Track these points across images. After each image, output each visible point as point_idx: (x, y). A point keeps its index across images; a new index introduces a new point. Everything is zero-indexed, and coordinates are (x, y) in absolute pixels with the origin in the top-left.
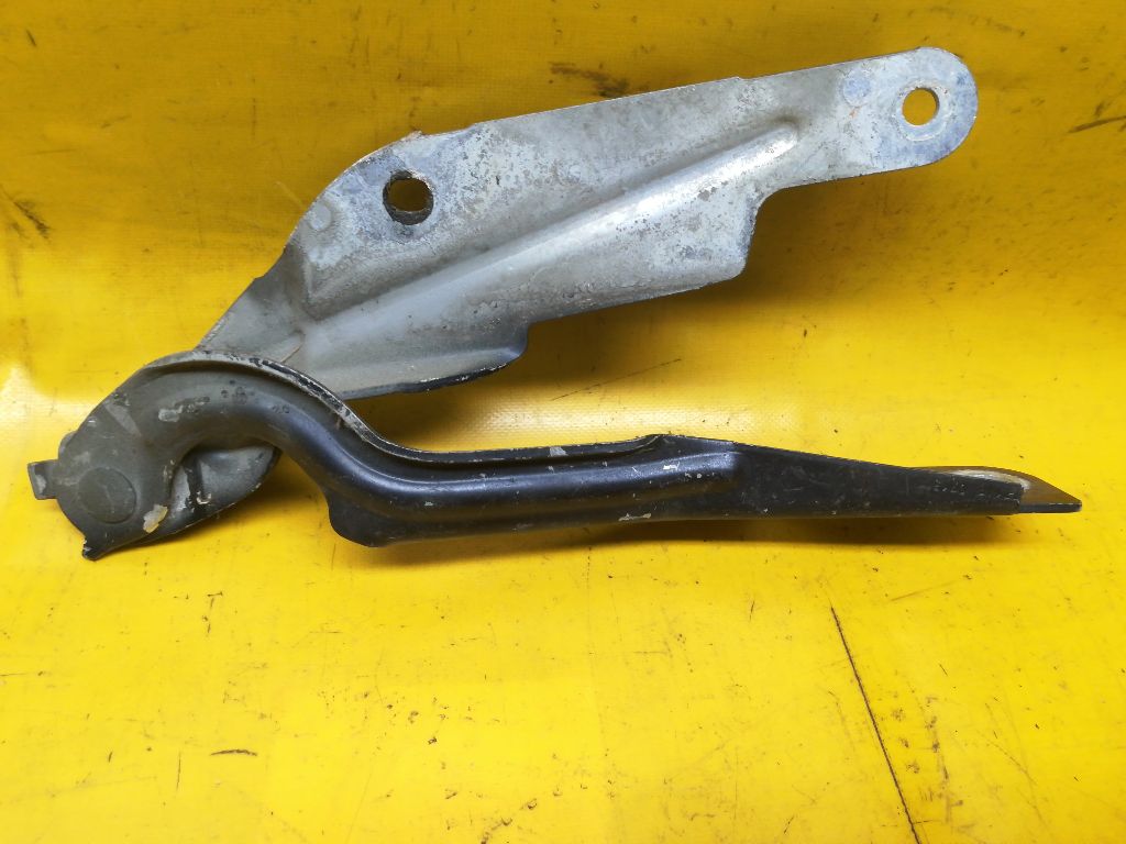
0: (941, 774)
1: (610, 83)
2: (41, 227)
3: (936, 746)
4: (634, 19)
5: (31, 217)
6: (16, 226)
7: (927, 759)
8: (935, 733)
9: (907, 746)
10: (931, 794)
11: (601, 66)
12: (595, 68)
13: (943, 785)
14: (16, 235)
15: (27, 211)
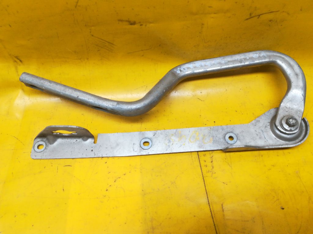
0: (212, 167)
1: (132, 22)
2: (21, 61)
3: (212, 162)
4: (133, 9)
5: (18, 59)
6: (15, 61)
7: (209, 164)
8: (212, 159)
9: (205, 161)
10: (209, 171)
12: (127, 20)
13: (212, 169)
14: (16, 63)
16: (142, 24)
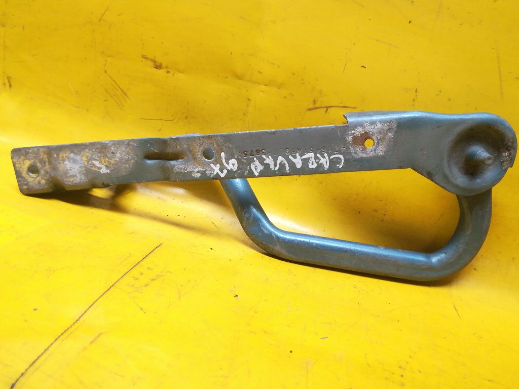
1: (157, 64)
2: (10, 86)
4: (162, 43)
5: (9, 82)
7: (145, 280)
8: (158, 278)
11: (155, 57)
12: (153, 58)
15: (8, 80)
16: (169, 70)
